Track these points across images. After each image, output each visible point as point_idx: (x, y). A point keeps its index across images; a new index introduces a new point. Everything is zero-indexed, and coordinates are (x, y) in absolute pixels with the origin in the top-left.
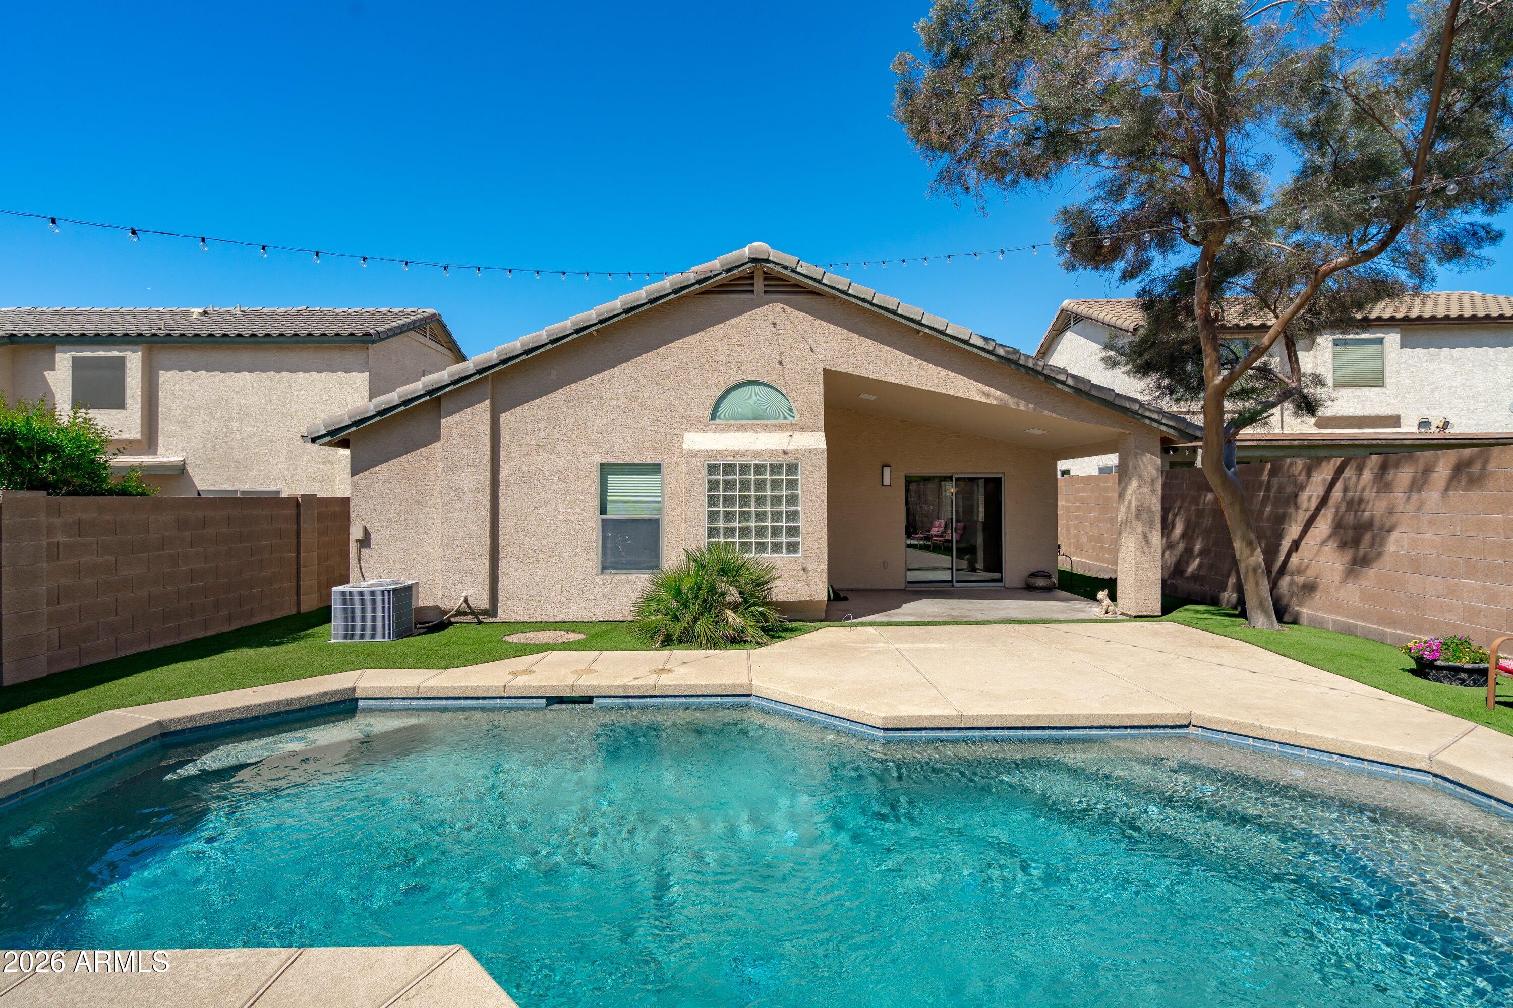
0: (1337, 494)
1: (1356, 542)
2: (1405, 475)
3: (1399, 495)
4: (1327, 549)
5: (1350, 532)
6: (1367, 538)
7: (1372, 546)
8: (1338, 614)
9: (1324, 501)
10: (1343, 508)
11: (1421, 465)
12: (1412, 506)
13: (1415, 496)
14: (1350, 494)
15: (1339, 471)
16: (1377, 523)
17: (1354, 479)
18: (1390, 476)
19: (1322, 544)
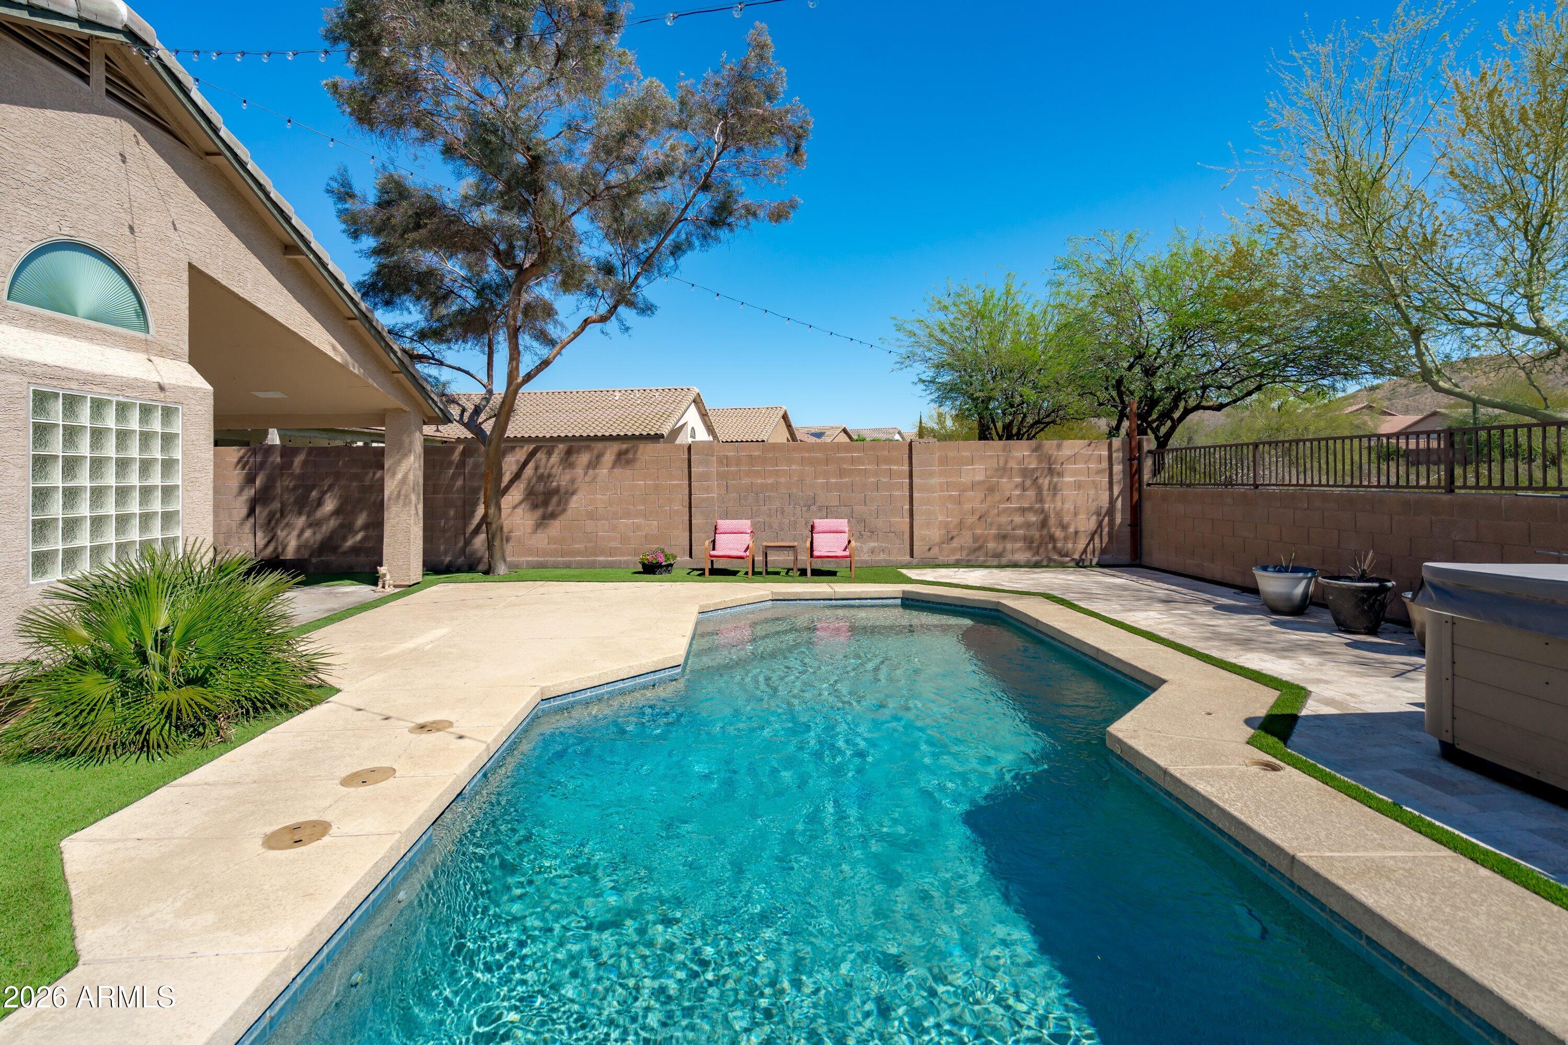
0: (529, 471)
1: (546, 503)
2: (584, 458)
3: (579, 471)
4: (519, 511)
5: (541, 498)
6: (555, 500)
7: (559, 504)
8: (531, 555)
9: (517, 476)
10: (534, 480)
11: (595, 452)
12: (587, 479)
13: (591, 471)
14: (541, 471)
15: (532, 454)
16: (562, 490)
17: (544, 461)
18: (573, 458)
19: (515, 507)
